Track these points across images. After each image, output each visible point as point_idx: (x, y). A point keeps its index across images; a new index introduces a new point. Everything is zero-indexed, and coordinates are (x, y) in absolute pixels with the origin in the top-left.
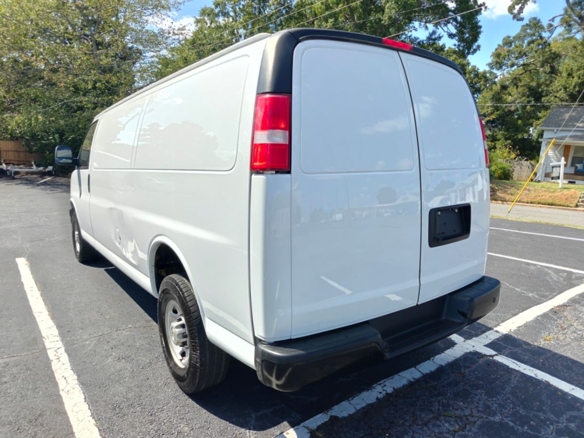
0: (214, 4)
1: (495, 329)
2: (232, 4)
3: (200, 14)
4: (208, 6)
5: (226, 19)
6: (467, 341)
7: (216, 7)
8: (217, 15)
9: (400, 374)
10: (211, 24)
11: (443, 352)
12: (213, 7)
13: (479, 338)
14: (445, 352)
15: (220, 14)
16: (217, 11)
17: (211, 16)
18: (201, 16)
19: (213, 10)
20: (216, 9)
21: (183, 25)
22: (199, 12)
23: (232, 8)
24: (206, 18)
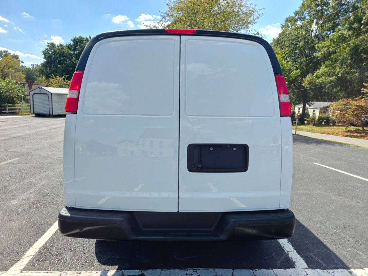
0: (295, 14)
1: (353, 270)
2: (308, 11)
3: (285, 22)
4: (291, 16)
5: (303, 21)
6: (309, 269)
7: (296, 15)
8: (296, 21)
9: (216, 269)
10: (292, 27)
11: (272, 269)
12: (294, 15)
13: (323, 271)
14: (274, 269)
15: (299, 20)
16: (296, 17)
17: (292, 21)
18: (286, 23)
19: (293, 18)
20: (296, 16)
21: (257, 31)
22: (285, 21)
23: (308, 14)
24: (289, 24)
